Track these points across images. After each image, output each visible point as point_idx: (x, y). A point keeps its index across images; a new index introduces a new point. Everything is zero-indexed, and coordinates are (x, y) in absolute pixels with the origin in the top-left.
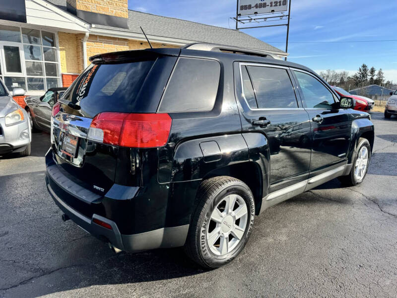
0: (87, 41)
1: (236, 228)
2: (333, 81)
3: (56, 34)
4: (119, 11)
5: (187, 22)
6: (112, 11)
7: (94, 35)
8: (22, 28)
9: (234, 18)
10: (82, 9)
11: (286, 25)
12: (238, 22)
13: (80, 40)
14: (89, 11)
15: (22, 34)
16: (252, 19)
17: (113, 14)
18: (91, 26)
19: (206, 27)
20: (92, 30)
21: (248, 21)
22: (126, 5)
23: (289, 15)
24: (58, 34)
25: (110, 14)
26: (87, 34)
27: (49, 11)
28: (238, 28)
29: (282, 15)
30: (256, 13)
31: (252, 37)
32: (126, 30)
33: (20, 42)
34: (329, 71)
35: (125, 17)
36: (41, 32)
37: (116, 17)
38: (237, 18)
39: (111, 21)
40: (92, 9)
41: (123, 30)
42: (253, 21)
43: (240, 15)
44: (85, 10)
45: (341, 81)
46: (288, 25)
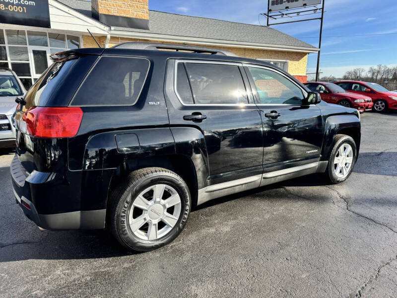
0: (109, 43)
1: (167, 216)
2: (384, 77)
3: (81, 37)
4: (140, 12)
5: (213, 21)
6: (132, 14)
7: (116, 37)
8: (49, 33)
9: (265, 14)
10: (104, 13)
11: (320, 19)
12: (269, 18)
13: (103, 42)
14: (111, 14)
15: (48, 39)
16: (283, 14)
17: (134, 17)
18: (110, 29)
19: (233, 24)
20: (112, 32)
21: (280, 16)
22: (147, 7)
23: (323, 9)
24: (82, 37)
25: (131, 16)
26: (109, 37)
27: (70, 16)
28: (269, 24)
29: (315, 8)
30: (287, 8)
31: (282, 33)
32: (147, 31)
33: (47, 46)
34: (380, 66)
35: (146, 19)
36: (66, 36)
37: (137, 19)
38: (268, 13)
39: (131, 23)
40: (114, 12)
41: (144, 31)
42: (285, 16)
43: (271, 10)
44: (106, 13)
45: (393, 76)
46: (322, 19)
